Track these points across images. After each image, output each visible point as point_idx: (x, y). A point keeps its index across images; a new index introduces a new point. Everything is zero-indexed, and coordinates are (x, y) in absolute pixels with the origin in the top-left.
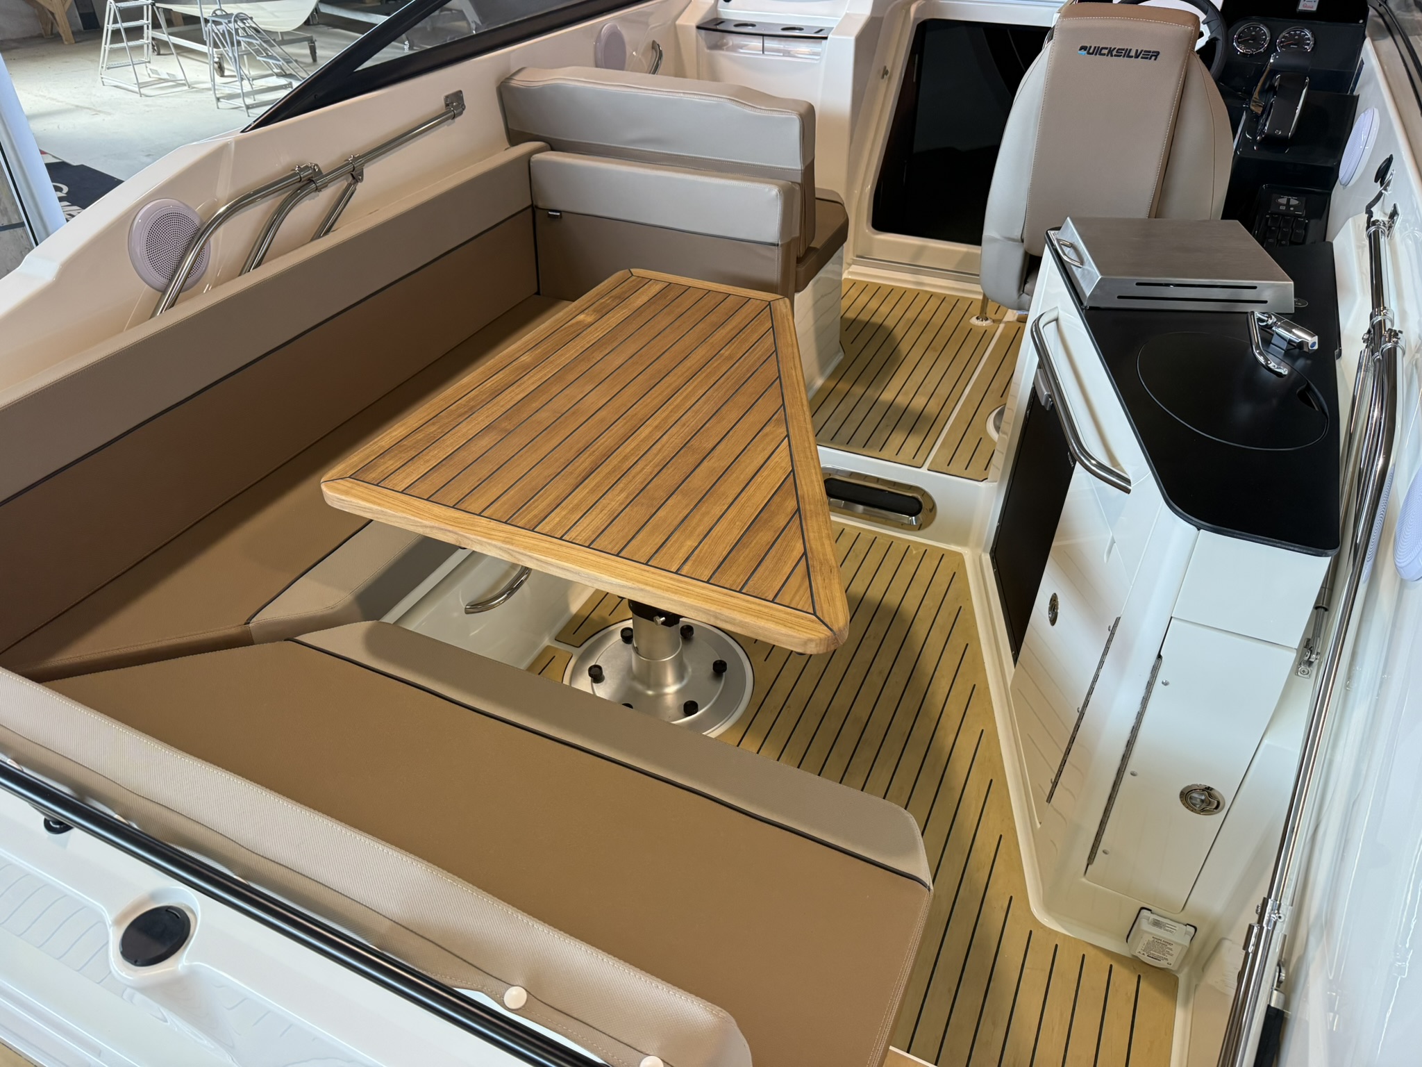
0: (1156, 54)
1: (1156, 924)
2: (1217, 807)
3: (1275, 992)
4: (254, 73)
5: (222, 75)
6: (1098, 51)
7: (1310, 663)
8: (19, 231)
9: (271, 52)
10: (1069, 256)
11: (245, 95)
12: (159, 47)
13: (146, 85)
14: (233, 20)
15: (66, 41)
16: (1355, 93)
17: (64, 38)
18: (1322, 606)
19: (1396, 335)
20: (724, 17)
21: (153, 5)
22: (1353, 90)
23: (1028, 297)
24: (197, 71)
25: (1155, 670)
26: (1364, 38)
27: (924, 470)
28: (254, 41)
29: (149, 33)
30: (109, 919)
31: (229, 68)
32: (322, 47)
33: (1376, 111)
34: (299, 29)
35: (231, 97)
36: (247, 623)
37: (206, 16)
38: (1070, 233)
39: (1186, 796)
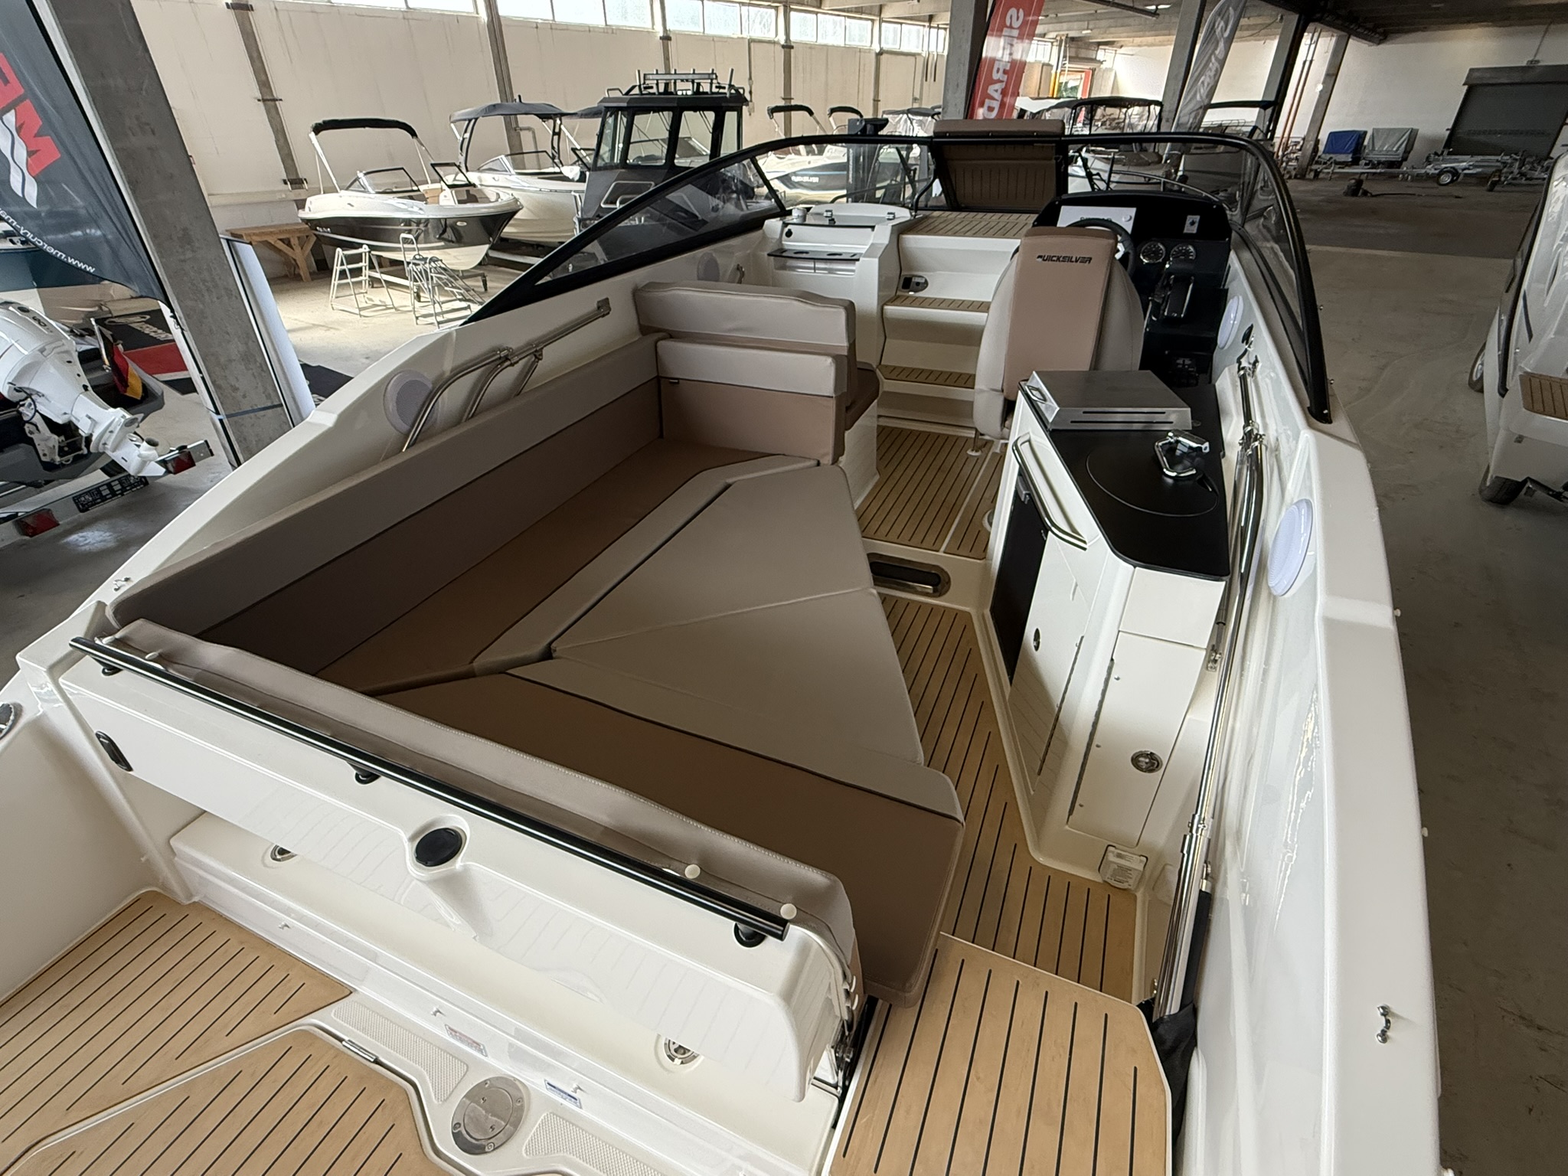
0: (1090, 259)
1: (1119, 856)
2: (1157, 767)
3: (1205, 881)
4: (442, 299)
5: (419, 301)
6: (1050, 259)
7: (1215, 661)
8: (279, 409)
9: (456, 284)
10: (1035, 396)
11: (437, 314)
12: (374, 282)
13: (364, 309)
14: (428, 262)
15: (306, 279)
16: (1226, 287)
17: (303, 278)
18: (1221, 622)
19: (1261, 436)
20: (786, 248)
21: (369, 252)
22: (1224, 285)
23: (1007, 430)
24: (402, 299)
25: (1110, 669)
26: (1230, 250)
27: (940, 553)
28: (443, 277)
29: (366, 272)
30: (405, 837)
31: (425, 296)
32: (491, 281)
33: (1241, 298)
34: (474, 268)
35: (425, 316)
36: (471, 662)
37: (408, 260)
38: (1036, 381)
39: (1135, 760)
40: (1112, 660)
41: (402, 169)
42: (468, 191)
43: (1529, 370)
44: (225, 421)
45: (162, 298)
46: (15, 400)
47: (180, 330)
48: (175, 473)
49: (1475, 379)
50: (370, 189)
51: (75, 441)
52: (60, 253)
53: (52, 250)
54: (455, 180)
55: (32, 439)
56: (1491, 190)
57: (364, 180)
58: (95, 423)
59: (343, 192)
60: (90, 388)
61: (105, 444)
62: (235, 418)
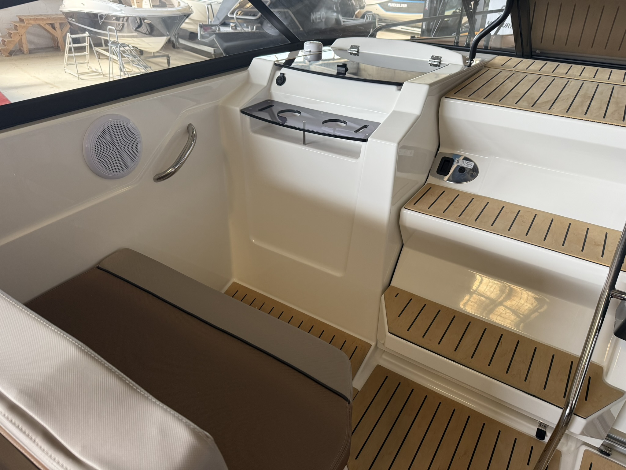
9: (138, 62)
13: (82, 74)
14: (119, 46)
15: (62, 50)
17: (61, 49)
20: (272, 102)
28: (130, 57)
32: (177, 59)
34: (160, 50)
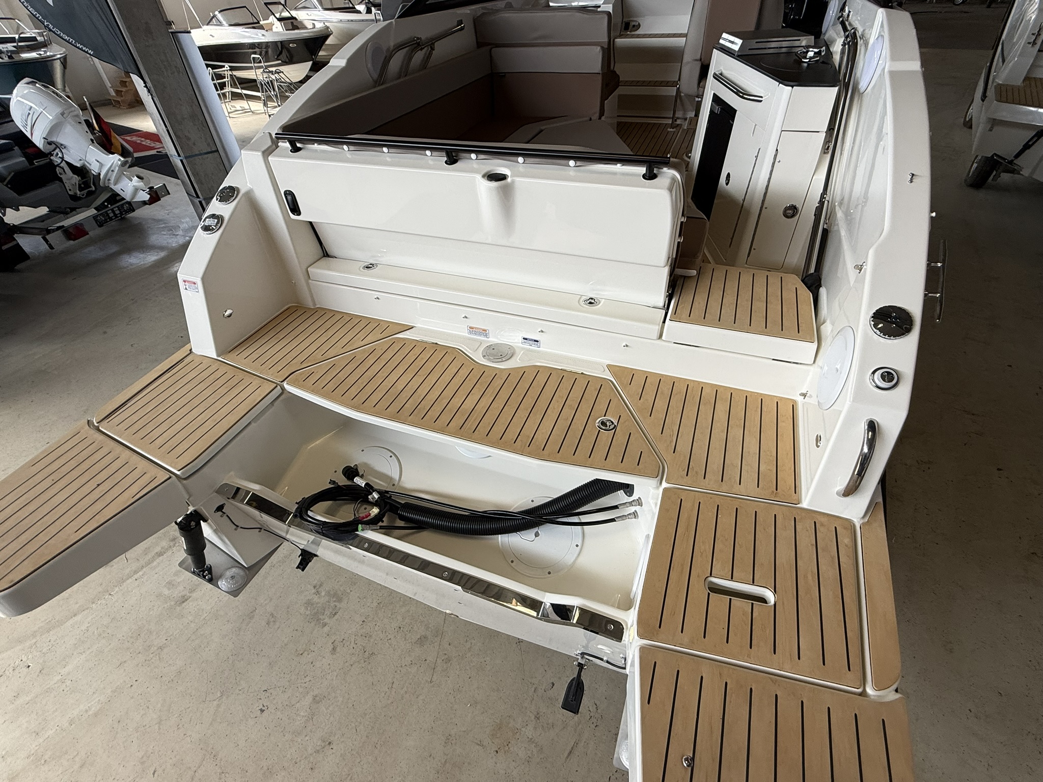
2: (796, 213)
7: (828, 149)
8: (215, 153)
10: (726, 43)
12: (235, 95)
21: (230, 71)
25: (776, 156)
28: (284, 85)
30: (478, 177)
38: (726, 36)
39: (786, 216)
40: (777, 150)
41: (245, 7)
42: (292, 23)
43: (1001, 82)
44: (184, 161)
45: (136, 71)
46: (47, 152)
47: (150, 96)
48: (150, 205)
49: (967, 119)
50: (224, 23)
51: (86, 181)
52: (71, 40)
53: (66, 37)
54: (280, 15)
55: (61, 178)
56: (989, 7)
57: (219, 16)
58: (101, 165)
59: (205, 27)
60: (95, 141)
61: (109, 180)
62: (191, 159)
